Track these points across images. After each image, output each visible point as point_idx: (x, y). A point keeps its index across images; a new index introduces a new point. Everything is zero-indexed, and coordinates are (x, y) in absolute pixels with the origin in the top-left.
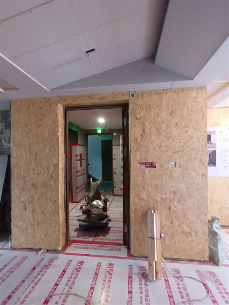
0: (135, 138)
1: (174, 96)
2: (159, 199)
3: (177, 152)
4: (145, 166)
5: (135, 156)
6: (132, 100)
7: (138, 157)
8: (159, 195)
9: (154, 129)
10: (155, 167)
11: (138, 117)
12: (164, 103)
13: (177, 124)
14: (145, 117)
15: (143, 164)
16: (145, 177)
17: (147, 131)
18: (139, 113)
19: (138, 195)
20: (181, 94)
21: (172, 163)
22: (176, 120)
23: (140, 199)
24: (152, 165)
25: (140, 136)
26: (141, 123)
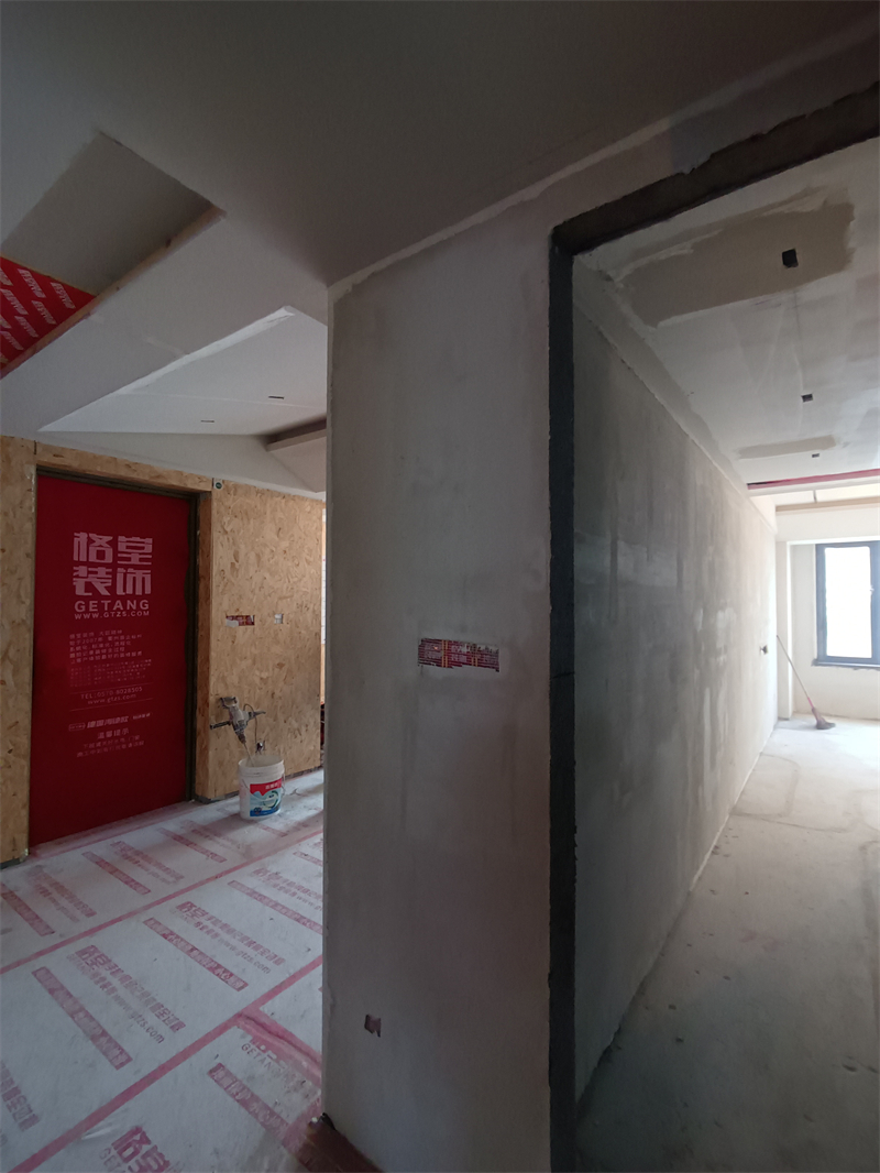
0: (222, 568)
1: (283, 504)
2: (257, 681)
3: (285, 598)
4: (237, 622)
5: (221, 604)
6: (217, 493)
7: (225, 606)
8: (257, 673)
9: (252, 556)
10: (253, 624)
11: (228, 529)
12: (268, 512)
13: (285, 552)
14: (239, 532)
15: (234, 618)
16: (236, 643)
17: (242, 557)
18: (229, 523)
19: (223, 679)
20: (291, 503)
21: (278, 616)
22: (285, 544)
23: (226, 684)
24: (247, 621)
25: (229, 566)
26: (231, 541)
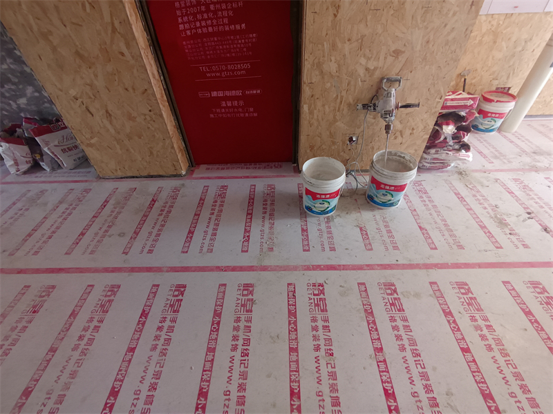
8: (363, 61)
16: (339, 16)
23: (322, 73)
